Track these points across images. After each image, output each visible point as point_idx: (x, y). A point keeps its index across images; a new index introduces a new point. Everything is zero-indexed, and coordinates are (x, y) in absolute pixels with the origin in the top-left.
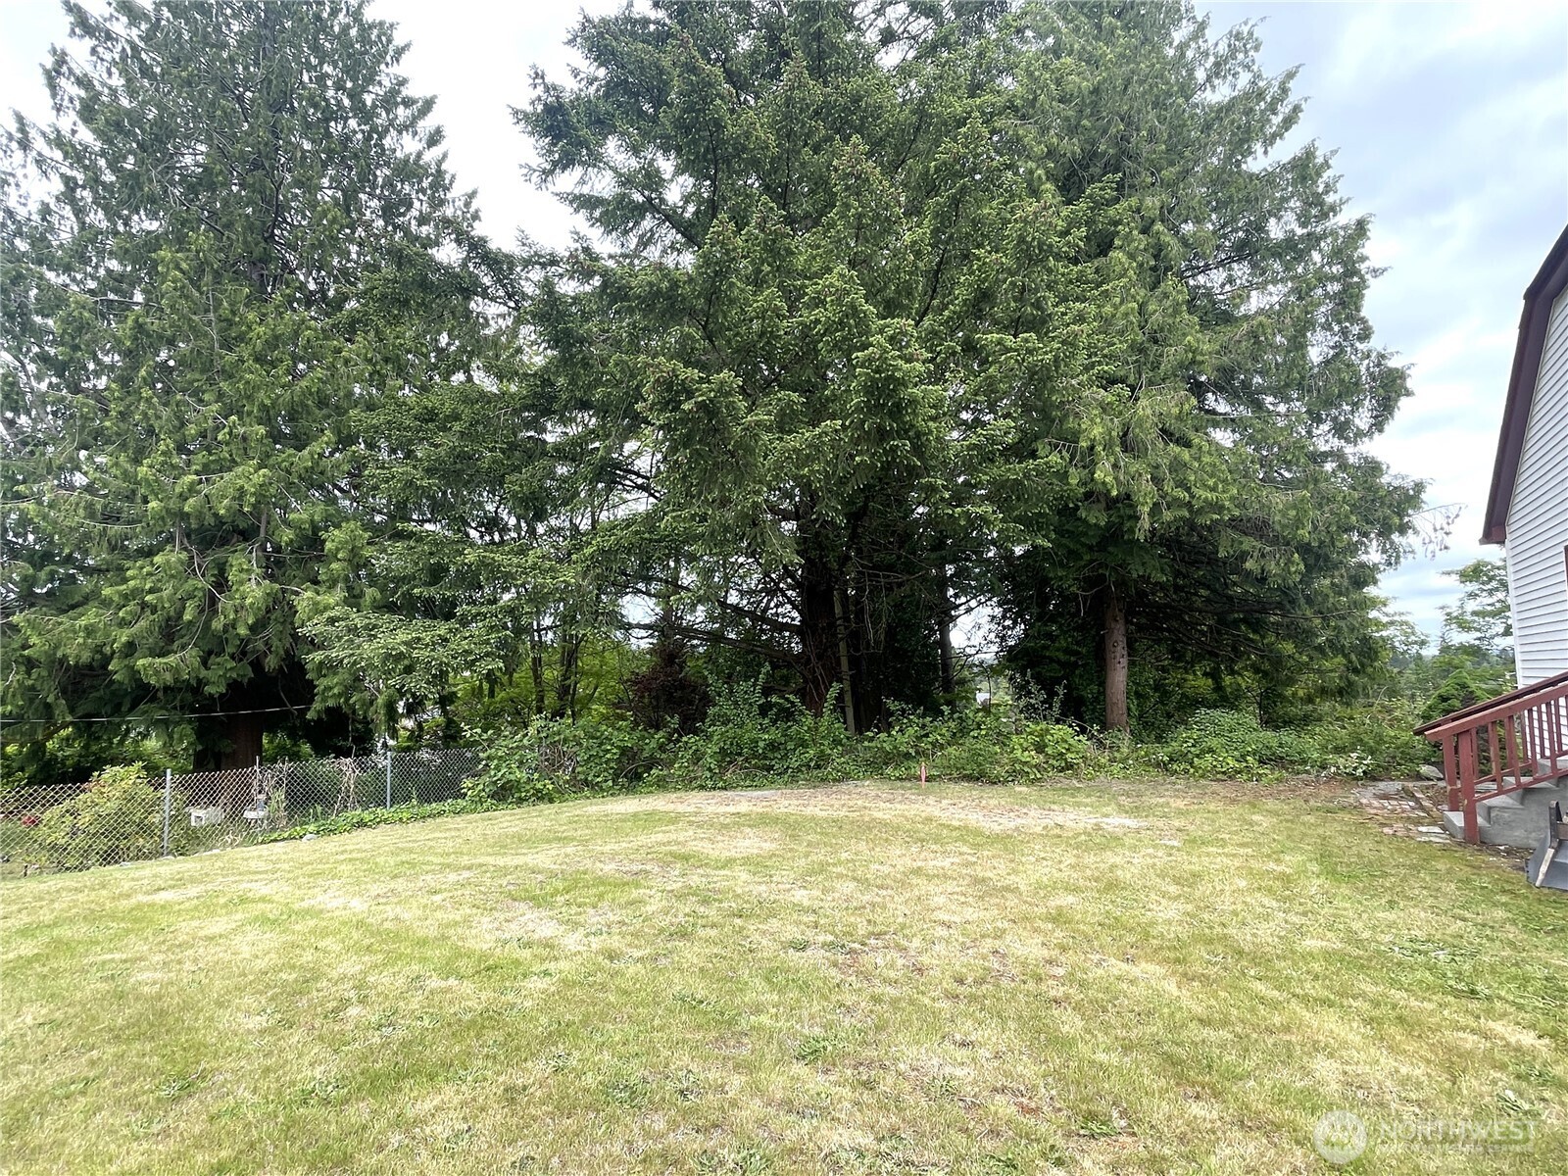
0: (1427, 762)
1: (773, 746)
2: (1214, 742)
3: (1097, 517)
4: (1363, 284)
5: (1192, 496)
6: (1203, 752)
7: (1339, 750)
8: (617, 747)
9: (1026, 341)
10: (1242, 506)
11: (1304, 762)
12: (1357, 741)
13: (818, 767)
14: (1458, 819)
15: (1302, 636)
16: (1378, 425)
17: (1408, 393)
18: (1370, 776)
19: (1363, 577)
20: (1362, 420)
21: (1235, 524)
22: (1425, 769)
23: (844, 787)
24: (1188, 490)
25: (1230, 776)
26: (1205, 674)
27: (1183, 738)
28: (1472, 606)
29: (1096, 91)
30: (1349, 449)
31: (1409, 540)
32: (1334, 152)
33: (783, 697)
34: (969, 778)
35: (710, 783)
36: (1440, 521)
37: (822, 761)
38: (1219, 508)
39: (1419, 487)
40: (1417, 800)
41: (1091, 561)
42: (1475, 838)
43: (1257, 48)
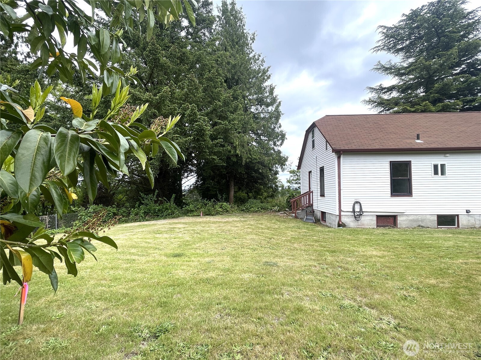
0: (287, 208)
1: (159, 210)
2: (253, 206)
3: (235, 159)
4: (280, 116)
5: (252, 157)
6: (251, 208)
7: (273, 206)
8: (113, 212)
9: (226, 123)
10: (260, 159)
11: (268, 209)
12: (276, 205)
13: (171, 214)
14: (294, 215)
15: (265, 184)
16: (281, 144)
17: (286, 139)
18: (279, 211)
19: (276, 173)
20: (278, 143)
21: (258, 162)
22: (287, 209)
23: (178, 218)
24: (251, 155)
25: (256, 212)
26: (245, 193)
27: (248, 205)
28: (291, 179)
29: (235, 64)
30: (275, 148)
31: (285, 167)
32: (276, 86)
33: (162, 198)
34: (207, 215)
35: (142, 220)
36: (290, 164)
37: (173, 213)
38: (256, 159)
39: (287, 157)
40: (287, 214)
41: (231, 168)
42: (296, 217)
43: (264, 62)
